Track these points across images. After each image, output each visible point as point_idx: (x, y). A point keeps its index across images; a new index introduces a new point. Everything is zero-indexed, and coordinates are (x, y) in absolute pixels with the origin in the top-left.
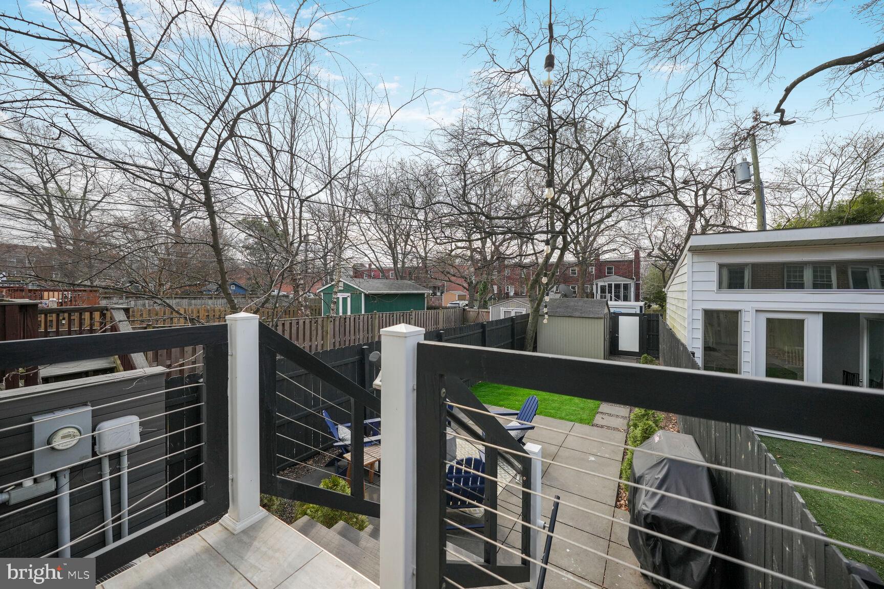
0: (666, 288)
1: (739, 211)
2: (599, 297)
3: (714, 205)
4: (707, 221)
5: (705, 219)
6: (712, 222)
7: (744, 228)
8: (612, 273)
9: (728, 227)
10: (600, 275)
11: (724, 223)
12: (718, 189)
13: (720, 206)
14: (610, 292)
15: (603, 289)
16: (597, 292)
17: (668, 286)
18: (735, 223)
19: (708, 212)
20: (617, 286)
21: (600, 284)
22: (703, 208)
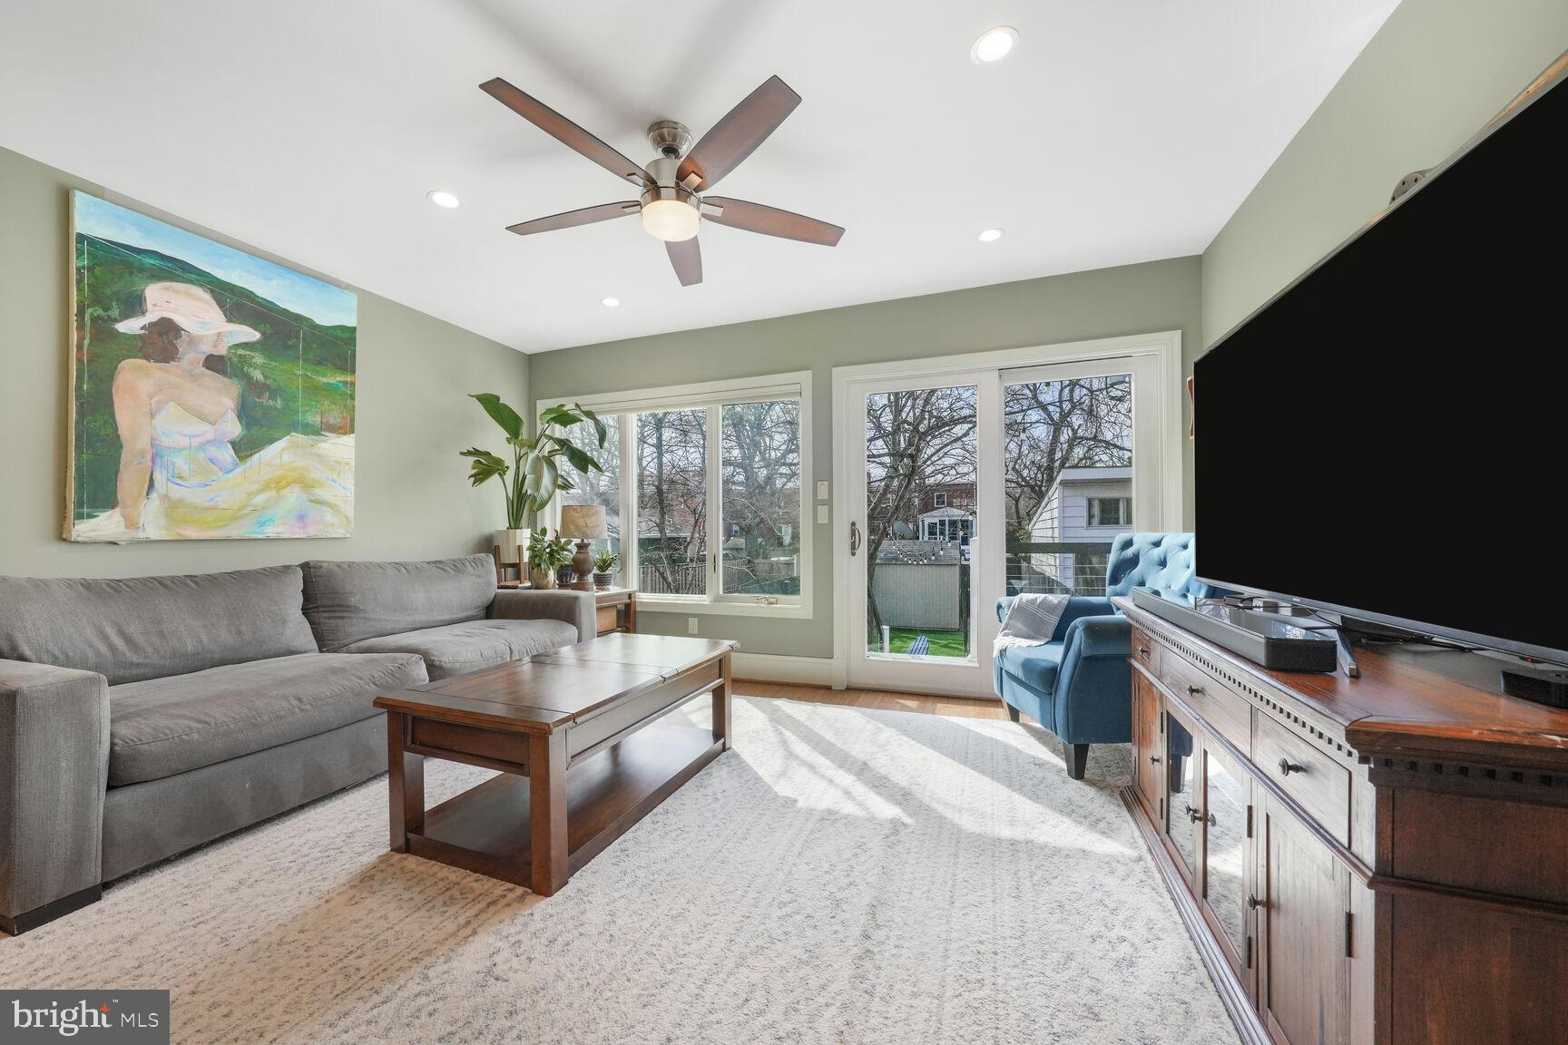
0: (1031, 525)
1: (1113, 419)
2: (926, 539)
3: (1083, 410)
4: (1075, 432)
5: (1073, 430)
6: (1080, 433)
7: (1119, 444)
8: (943, 503)
9: (1100, 441)
10: (927, 507)
11: (1095, 437)
12: (1088, 389)
13: (1090, 412)
14: (942, 533)
15: (932, 527)
16: (923, 534)
17: (1033, 522)
18: (1109, 436)
19: (1077, 420)
20: (953, 523)
21: (927, 521)
22: (1070, 413)
